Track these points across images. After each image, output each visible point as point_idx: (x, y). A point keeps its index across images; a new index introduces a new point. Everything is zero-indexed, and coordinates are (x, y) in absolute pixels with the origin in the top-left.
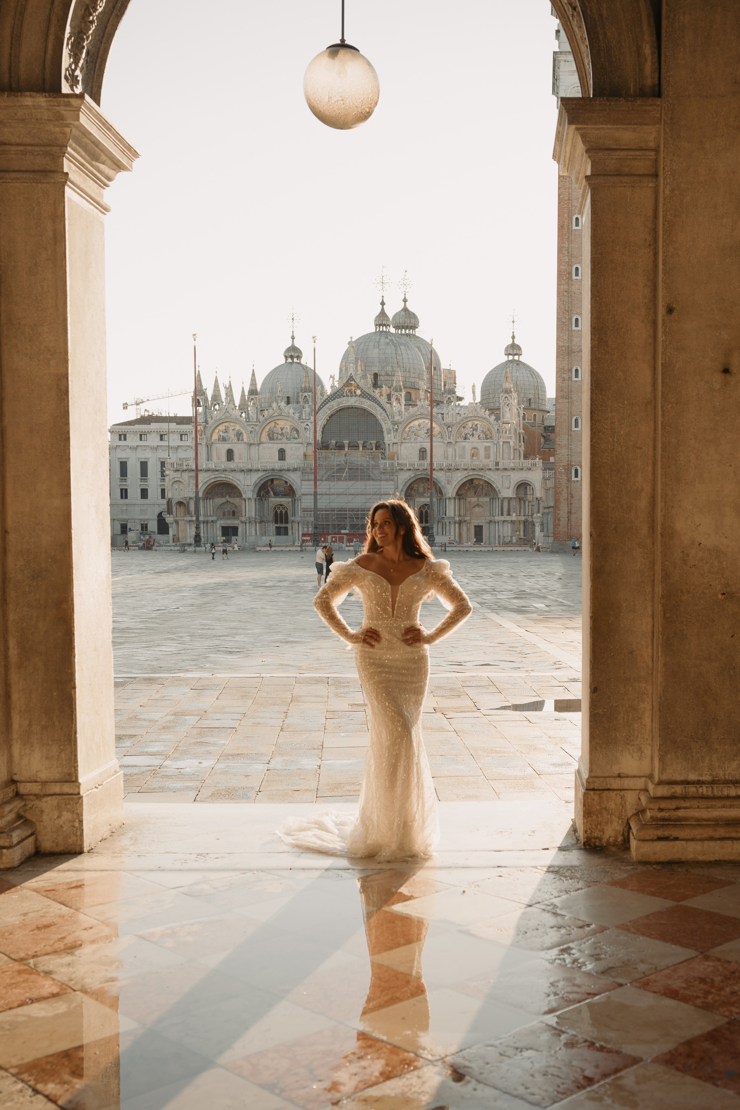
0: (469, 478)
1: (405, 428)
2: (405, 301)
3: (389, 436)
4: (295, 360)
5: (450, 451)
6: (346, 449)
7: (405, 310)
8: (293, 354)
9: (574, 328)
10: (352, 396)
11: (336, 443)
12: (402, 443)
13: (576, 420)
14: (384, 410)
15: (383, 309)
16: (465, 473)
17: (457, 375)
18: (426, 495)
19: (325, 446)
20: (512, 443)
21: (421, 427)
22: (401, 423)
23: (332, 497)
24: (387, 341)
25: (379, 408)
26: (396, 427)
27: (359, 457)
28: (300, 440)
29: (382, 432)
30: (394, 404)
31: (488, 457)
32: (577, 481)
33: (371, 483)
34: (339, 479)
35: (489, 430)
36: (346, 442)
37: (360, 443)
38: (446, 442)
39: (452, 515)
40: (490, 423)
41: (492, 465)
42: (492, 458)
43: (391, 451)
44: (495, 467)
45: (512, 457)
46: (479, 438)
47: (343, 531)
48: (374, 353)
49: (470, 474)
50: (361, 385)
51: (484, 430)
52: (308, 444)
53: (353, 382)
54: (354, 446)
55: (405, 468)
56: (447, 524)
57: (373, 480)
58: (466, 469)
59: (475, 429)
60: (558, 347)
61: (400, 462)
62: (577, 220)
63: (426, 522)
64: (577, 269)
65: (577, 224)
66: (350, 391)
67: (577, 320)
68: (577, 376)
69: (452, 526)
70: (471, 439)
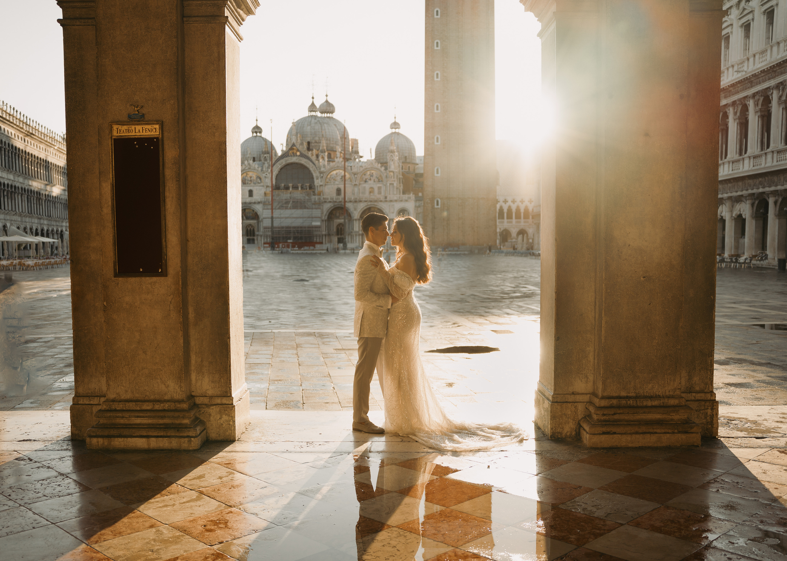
0: (368, 207)
1: (328, 175)
2: (327, 96)
3: (317, 181)
4: (258, 134)
5: (356, 189)
6: (291, 189)
7: (327, 101)
8: (257, 130)
9: (436, 111)
10: (294, 156)
11: (285, 186)
12: (325, 185)
13: (437, 170)
14: (314, 164)
15: (313, 102)
16: (365, 204)
17: (359, 142)
18: (341, 217)
19: (277, 188)
20: (395, 185)
21: (338, 174)
22: (325, 172)
23: (282, 220)
24: (316, 121)
25: (311, 163)
26: (322, 175)
27: (298, 194)
28: (262, 184)
29: (313, 178)
30: (321, 160)
31: (380, 193)
32: (438, 208)
33: (305, 210)
34: (286, 208)
35: (380, 176)
36: (290, 185)
37: (300, 185)
38: (353, 184)
39: (357, 230)
40: (381, 172)
41: (382, 198)
42: (383, 194)
43: (319, 190)
44: (384, 200)
45: (395, 193)
46: (374, 181)
47: (289, 241)
48: (308, 129)
49: (369, 204)
50: (300, 148)
51: (378, 176)
52: (267, 186)
53: (295, 147)
54: (295, 188)
55: (328, 201)
56: (355, 236)
57: (308, 208)
58: (366, 201)
59: (372, 175)
60: (426, 123)
61: (325, 197)
62: (437, 43)
63: (341, 235)
64: (437, 74)
65: (437, 46)
66: (293, 153)
67: (437, 106)
68: (437, 141)
69: (358, 237)
70: (370, 182)
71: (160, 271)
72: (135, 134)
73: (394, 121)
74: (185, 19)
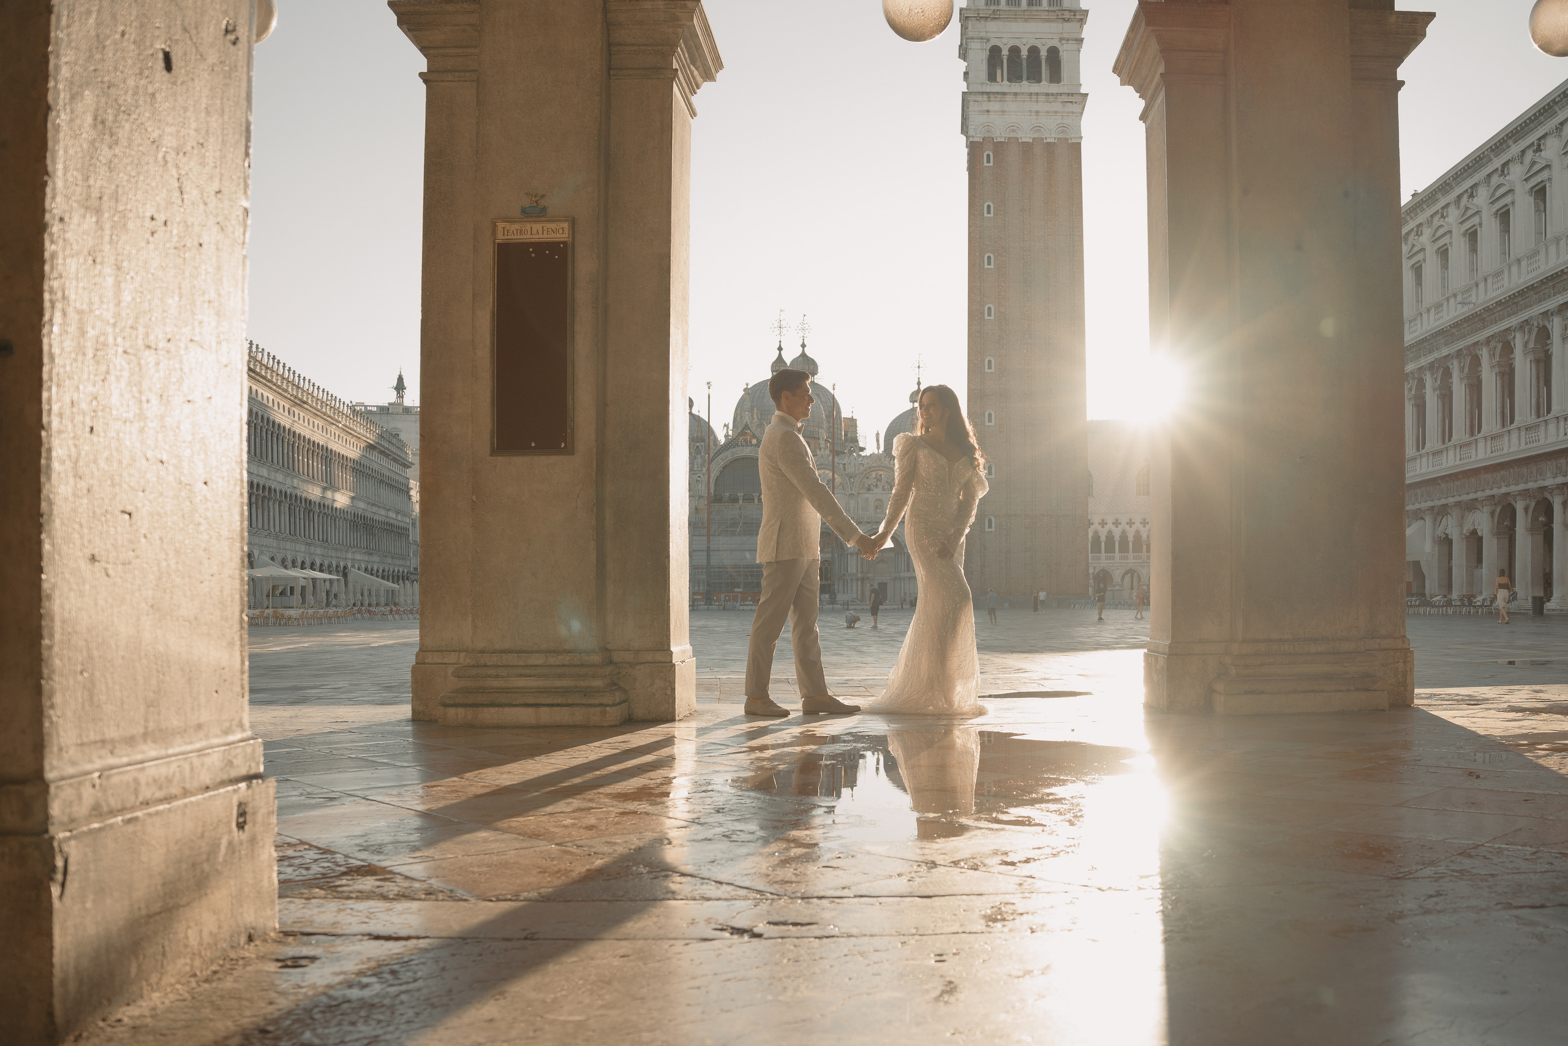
2: (803, 346)
5: (852, 503)
6: (741, 502)
7: (803, 355)
9: (988, 371)
10: (746, 446)
11: (730, 495)
15: (780, 355)
19: (717, 499)
23: (726, 554)
32: (991, 532)
34: (733, 532)
36: (740, 494)
38: (848, 494)
39: (855, 571)
46: (883, 489)
47: (736, 590)
52: (700, 497)
53: (747, 431)
54: (749, 498)
58: (869, 523)
59: (879, 479)
62: (989, 258)
63: (826, 579)
64: (989, 309)
65: (989, 264)
66: (745, 440)
67: (990, 362)
68: (990, 421)
69: (855, 583)
70: (875, 490)
71: (563, 445)
72: (531, 237)
73: (916, 388)
74: (612, 72)
